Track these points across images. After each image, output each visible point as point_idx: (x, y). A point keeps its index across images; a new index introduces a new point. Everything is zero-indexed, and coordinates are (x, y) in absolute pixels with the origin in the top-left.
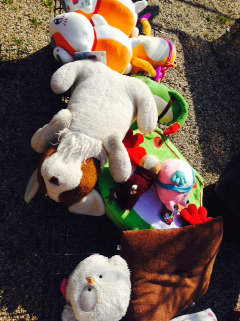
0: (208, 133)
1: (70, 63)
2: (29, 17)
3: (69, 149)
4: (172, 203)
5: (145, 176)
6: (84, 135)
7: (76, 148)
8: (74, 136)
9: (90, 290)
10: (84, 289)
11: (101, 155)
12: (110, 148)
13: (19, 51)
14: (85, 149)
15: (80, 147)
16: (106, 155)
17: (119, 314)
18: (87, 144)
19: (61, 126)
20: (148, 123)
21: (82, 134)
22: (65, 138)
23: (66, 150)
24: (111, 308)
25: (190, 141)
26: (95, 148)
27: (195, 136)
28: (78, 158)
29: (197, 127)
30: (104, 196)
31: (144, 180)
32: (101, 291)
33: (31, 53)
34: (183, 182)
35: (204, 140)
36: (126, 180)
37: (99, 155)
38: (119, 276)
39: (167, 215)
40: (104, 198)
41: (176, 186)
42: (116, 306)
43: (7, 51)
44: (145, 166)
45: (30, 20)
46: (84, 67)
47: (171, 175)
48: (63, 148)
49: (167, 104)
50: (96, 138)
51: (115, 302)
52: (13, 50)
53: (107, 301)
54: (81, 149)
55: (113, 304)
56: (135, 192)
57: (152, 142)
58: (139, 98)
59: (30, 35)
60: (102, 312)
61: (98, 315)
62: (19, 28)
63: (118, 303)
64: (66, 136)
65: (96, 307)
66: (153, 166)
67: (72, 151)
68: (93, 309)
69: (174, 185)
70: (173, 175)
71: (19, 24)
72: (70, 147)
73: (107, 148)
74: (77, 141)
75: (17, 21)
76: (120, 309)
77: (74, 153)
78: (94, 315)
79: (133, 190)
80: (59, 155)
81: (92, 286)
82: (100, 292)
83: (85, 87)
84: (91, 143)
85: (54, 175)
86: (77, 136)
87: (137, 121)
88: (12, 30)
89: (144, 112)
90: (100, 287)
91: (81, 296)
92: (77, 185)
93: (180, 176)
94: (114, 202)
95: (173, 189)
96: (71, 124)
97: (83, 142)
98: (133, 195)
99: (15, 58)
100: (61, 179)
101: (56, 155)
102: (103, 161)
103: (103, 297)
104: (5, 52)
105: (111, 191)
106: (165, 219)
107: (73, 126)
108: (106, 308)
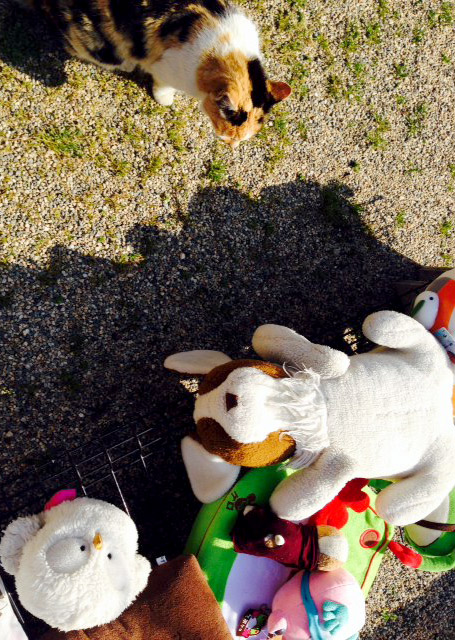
0: (421, 619)
1: (423, 328)
2: (448, 214)
3: (290, 399)
4: (283, 625)
5: (306, 549)
6: (325, 412)
7: (298, 409)
8: (314, 395)
9: (83, 548)
10: (80, 538)
11: (305, 455)
12: (326, 464)
13: (386, 228)
14: (304, 425)
15: (303, 415)
16: (310, 462)
17: (62, 621)
18: (314, 423)
19: (318, 366)
20: (398, 508)
21: (324, 406)
22: (304, 382)
23: (287, 393)
24: (71, 602)
25: (390, 592)
26: (314, 439)
27: (404, 595)
28: (284, 420)
29: (422, 591)
30: (235, 489)
31: (299, 550)
32: (91, 571)
33: (394, 246)
34: (331, 628)
35: (405, 616)
36: (282, 518)
37: (303, 452)
38: (124, 589)
39: (253, 621)
40: (233, 491)
41: (317, 617)
42: (77, 610)
43: (377, 211)
44: (322, 541)
45: (444, 218)
46: (431, 353)
47: (333, 598)
48: (287, 388)
49: (445, 522)
50: (330, 434)
51: (82, 606)
52: (382, 218)
53: (79, 590)
54: (302, 418)
55: (77, 604)
56: (271, 545)
57: (365, 527)
58: (433, 472)
59: (421, 232)
60: (58, 590)
61: (51, 586)
62: (423, 210)
63: (82, 611)
64: (307, 381)
65: (61, 575)
66: (331, 555)
67: (290, 406)
68: (57, 571)
69: (317, 613)
70: (335, 603)
71: (429, 205)
72: (295, 397)
73: (323, 461)
74: (310, 404)
75: (432, 200)
76: (73, 618)
77: (288, 410)
78: (49, 578)
79: (273, 539)
80: (273, 387)
81: (90, 550)
82: (88, 570)
83: (399, 371)
84: (318, 429)
85: (240, 396)
86: (317, 400)
87: (391, 487)
88: (414, 202)
89: (413, 492)
90: (96, 566)
91: (66, 538)
92: (240, 441)
93: (338, 617)
94: (234, 512)
95: (310, 615)
96: (330, 379)
97: (314, 415)
98: (264, 543)
99: (373, 227)
100: (239, 410)
101: (271, 381)
102: (297, 463)
103: (82, 579)
104: (374, 208)
105: (251, 499)
106: (245, 621)
107: (329, 385)
108: (66, 595)
